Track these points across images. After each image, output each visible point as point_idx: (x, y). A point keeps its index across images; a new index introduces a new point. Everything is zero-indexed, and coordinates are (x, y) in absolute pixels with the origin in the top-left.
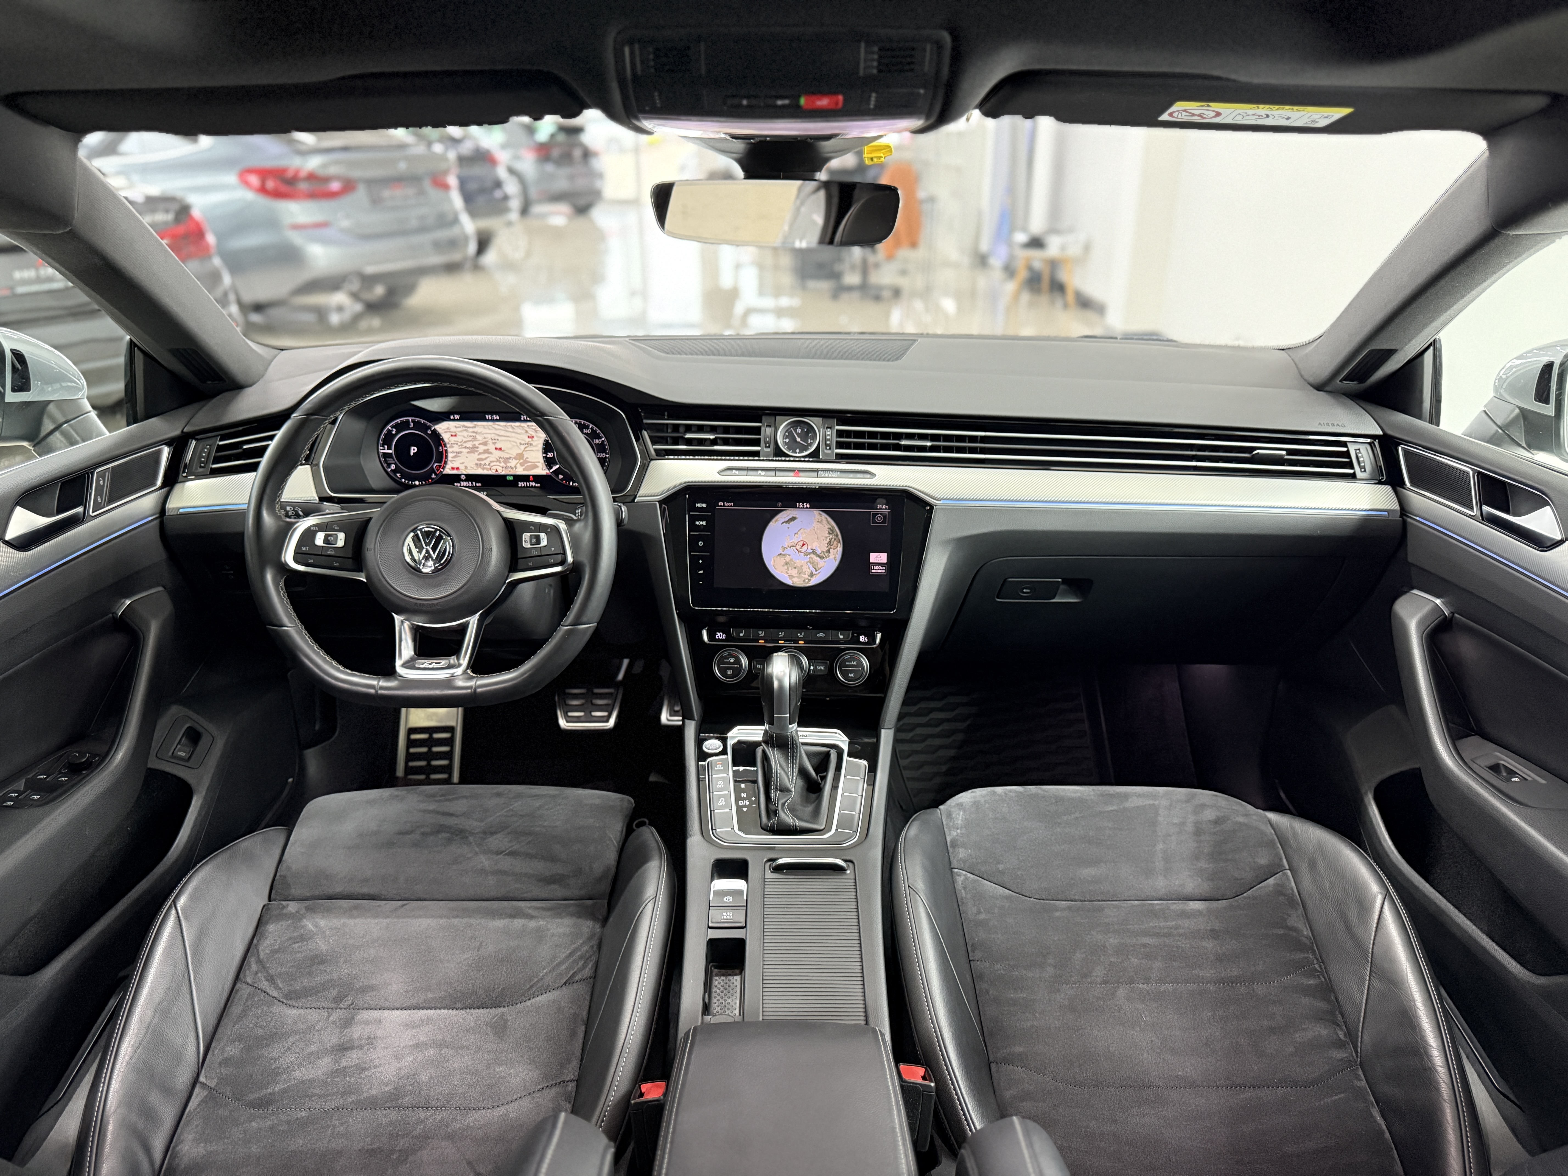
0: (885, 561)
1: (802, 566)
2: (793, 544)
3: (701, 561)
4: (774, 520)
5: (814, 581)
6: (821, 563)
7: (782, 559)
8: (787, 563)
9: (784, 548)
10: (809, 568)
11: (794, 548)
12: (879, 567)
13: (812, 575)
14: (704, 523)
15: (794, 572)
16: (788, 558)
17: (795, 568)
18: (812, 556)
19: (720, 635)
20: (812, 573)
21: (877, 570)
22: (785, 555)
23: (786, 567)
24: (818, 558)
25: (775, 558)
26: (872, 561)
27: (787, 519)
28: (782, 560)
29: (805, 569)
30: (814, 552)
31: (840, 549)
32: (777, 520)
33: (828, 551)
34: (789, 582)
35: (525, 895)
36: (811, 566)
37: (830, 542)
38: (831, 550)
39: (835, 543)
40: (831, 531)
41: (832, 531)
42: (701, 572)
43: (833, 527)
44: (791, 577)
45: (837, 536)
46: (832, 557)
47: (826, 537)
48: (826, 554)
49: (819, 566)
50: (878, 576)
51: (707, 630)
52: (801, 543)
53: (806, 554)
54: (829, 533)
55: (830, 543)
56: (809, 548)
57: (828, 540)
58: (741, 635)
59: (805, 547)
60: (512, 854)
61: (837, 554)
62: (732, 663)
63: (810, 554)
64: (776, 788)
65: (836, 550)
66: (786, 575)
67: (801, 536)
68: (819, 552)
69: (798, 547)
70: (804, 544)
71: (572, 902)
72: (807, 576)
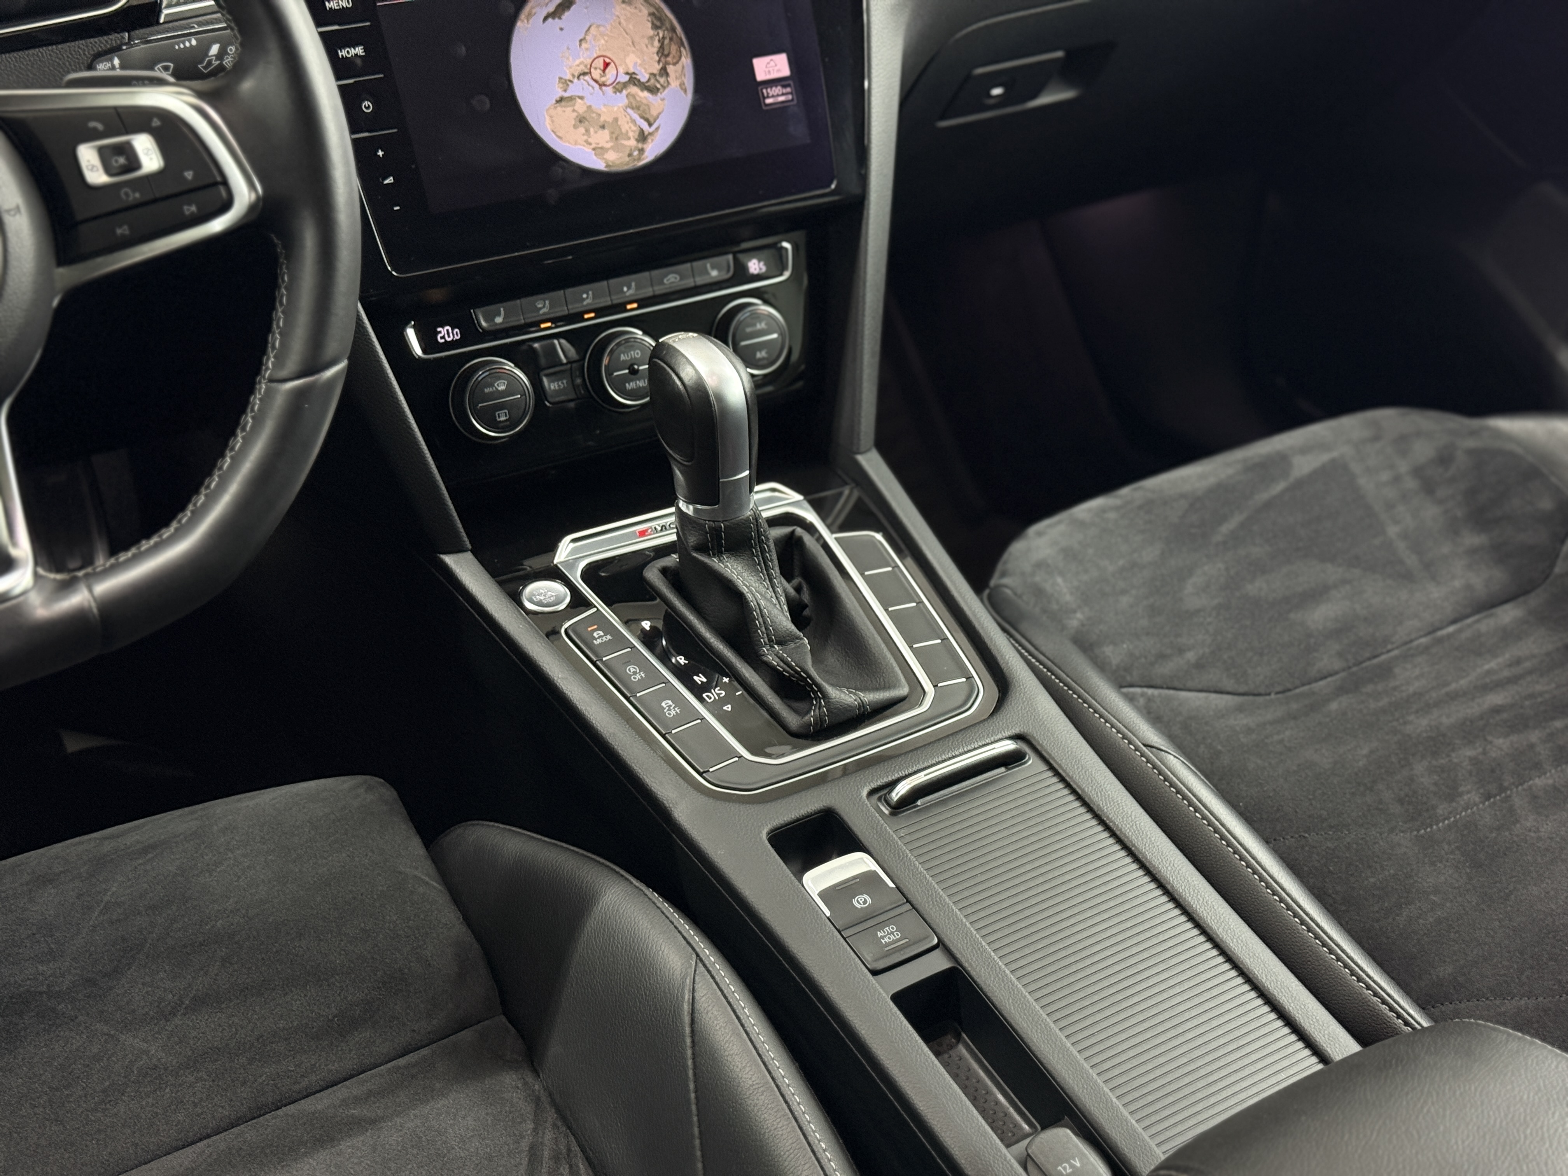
0: (785, 71)
1: (616, 120)
2: (582, 68)
3: (380, 153)
4: (523, 16)
5: (654, 150)
6: (654, 102)
7: (569, 109)
8: (581, 120)
9: (565, 83)
10: (634, 121)
11: (587, 78)
12: (777, 90)
13: (643, 137)
14: (359, 50)
15: (602, 138)
16: (580, 106)
17: (603, 127)
18: (634, 90)
19: (446, 333)
20: (642, 131)
21: (776, 97)
22: (571, 99)
23: (582, 130)
24: (646, 94)
25: (552, 112)
26: (760, 76)
27: (551, 8)
28: (567, 115)
29: (626, 126)
30: (633, 80)
31: (686, 61)
32: (529, 16)
33: (664, 72)
34: (599, 165)
35: (305, 1083)
36: (636, 116)
37: (662, 47)
38: (670, 69)
39: (674, 48)
40: (658, 21)
41: (659, 19)
42: (390, 180)
43: (658, 9)
44: (599, 151)
45: (673, 30)
46: (674, 84)
47: (651, 38)
48: (662, 80)
49: (654, 113)
50: (781, 109)
51: (414, 327)
52: (600, 63)
53: (619, 88)
54: (655, 27)
55: (662, 52)
56: (621, 70)
57: (657, 44)
58: (499, 320)
59: (611, 70)
60: (200, 1002)
61: (683, 73)
62: (503, 394)
63: (625, 85)
64: (770, 640)
65: (679, 66)
66: (588, 150)
67: (596, 46)
68: (644, 77)
69: (596, 74)
70: (606, 65)
71: (425, 1052)
72: (632, 143)
